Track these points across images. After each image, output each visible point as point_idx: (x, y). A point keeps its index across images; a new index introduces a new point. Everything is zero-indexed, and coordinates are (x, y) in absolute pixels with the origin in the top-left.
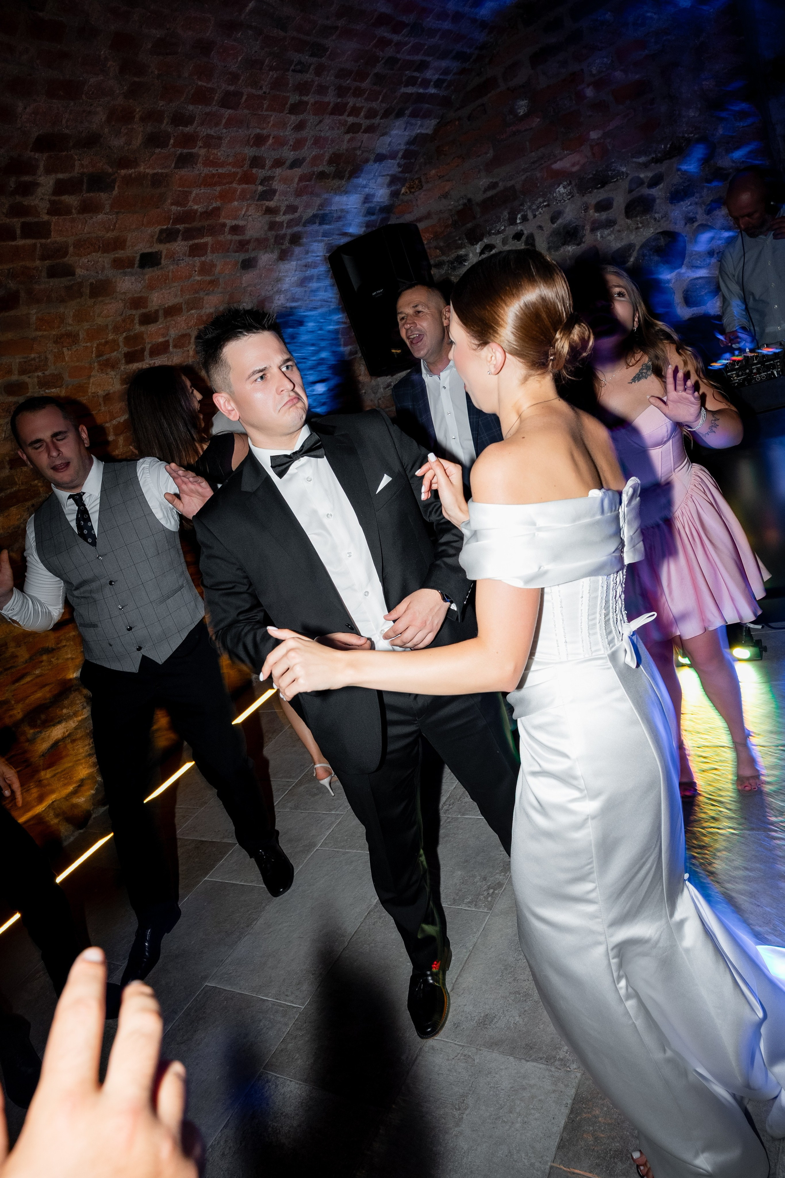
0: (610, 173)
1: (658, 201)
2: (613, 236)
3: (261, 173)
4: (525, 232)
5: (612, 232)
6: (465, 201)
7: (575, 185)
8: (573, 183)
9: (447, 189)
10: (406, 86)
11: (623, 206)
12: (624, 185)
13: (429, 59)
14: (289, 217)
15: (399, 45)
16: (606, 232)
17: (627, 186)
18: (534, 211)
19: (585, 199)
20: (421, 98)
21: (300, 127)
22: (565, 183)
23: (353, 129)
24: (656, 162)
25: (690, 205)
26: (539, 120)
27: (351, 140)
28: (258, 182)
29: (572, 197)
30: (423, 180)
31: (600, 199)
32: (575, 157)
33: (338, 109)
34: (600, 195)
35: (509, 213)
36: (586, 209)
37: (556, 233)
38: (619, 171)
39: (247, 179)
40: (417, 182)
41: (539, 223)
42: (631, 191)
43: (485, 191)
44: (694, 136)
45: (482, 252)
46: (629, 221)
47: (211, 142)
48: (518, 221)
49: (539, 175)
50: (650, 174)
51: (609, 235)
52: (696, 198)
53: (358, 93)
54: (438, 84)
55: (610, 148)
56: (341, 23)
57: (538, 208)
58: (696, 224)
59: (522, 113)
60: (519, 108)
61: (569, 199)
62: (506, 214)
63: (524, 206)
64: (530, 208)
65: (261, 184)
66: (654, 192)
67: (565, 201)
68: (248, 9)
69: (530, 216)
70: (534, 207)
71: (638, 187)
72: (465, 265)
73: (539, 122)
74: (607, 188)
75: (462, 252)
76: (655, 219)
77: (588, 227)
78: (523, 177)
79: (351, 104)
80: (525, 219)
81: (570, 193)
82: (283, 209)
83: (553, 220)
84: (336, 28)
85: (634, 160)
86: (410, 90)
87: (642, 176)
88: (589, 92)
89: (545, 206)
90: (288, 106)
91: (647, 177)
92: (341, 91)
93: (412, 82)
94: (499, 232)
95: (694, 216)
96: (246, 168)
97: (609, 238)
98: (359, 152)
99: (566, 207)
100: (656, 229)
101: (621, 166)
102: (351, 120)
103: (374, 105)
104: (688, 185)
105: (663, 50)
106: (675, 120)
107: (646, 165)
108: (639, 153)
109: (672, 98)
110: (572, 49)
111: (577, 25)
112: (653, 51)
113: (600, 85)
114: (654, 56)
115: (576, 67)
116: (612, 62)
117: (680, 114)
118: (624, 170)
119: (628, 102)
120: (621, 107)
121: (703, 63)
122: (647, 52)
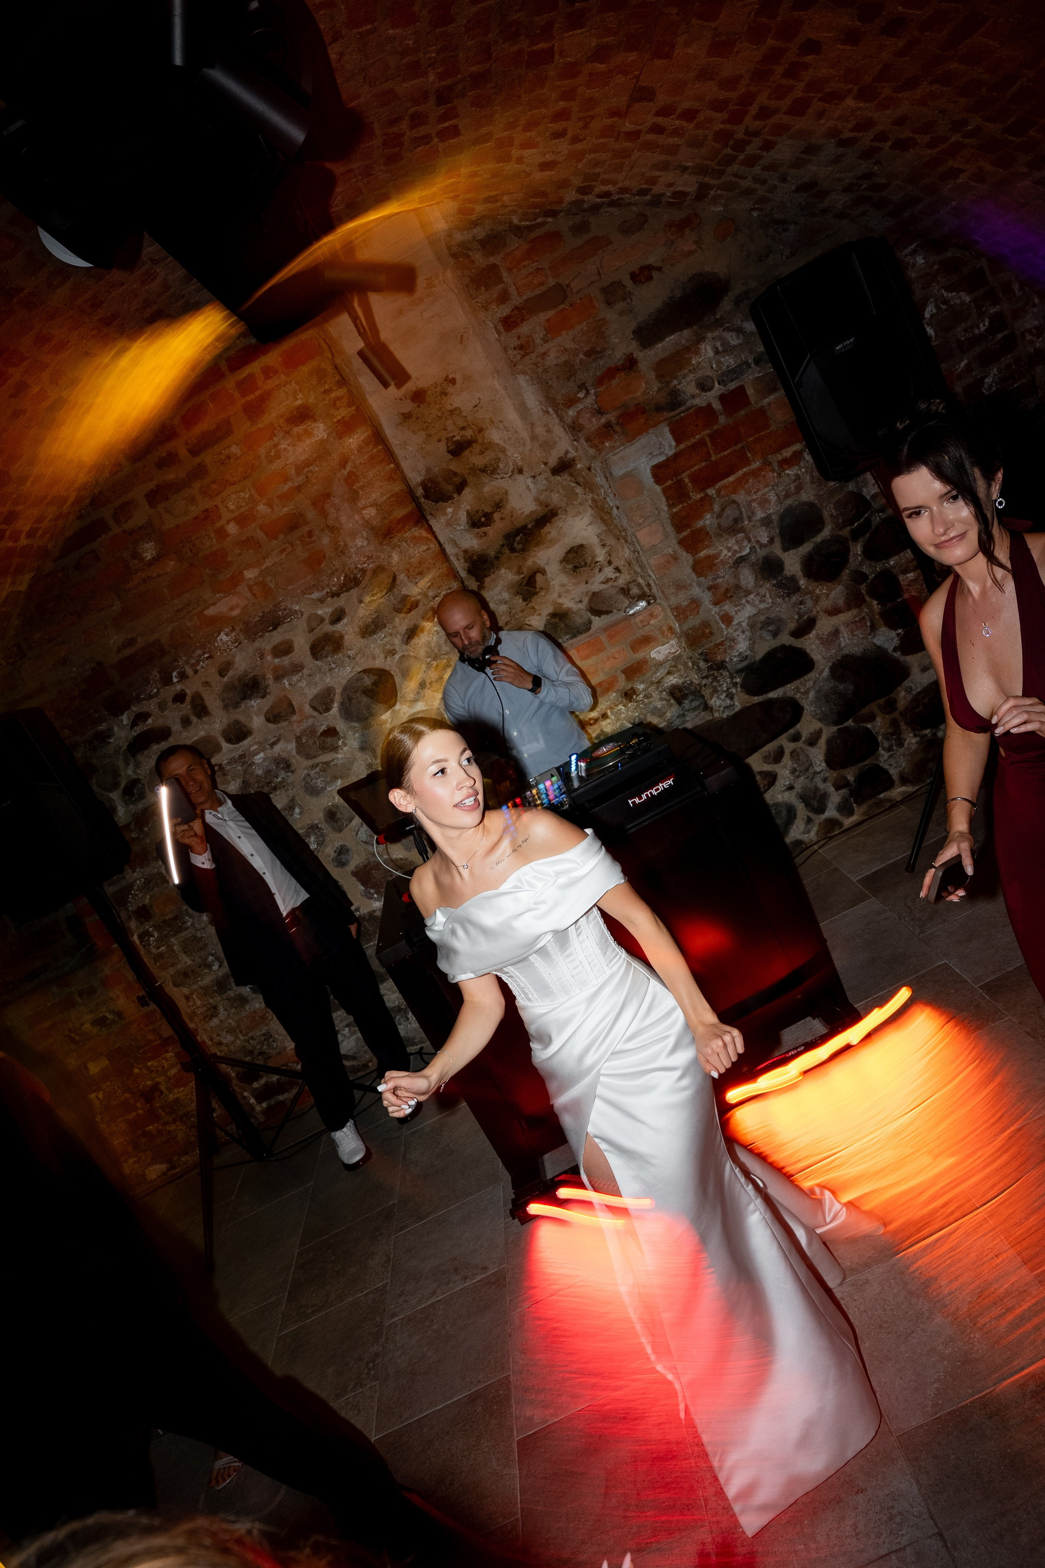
0: (280, 613)
1: (346, 637)
2: (305, 682)
4: (188, 692)
5: (302, 677)
6: (93, 665)
7: (241, 630)
8: (237, 629)
9: (62, 654)
11: (307, 648)
12: (301, 624)
16: (295, 679)
17: (305, 625)
18: (192, 666)
19: (257, 644)
20: (10, 552)
22: (227, 630)
24: (333, 597)
25: (384, 638)
26: (173, 563)
29: (240, 643)
30: (24, 646)
31: (276, 642)
32: (234, 600)
34: (277, 637)
35: (160, 673)
36: (262, 657)
37: (229, 687)
38: (291, 610)
41: (204, 679)
42: (312, 630)
43: (119, 651)
44: (368, 565)
45: (134, 724)
46: (319, 663)
48: (175, 680)
49: (189, 624)
50: (329, 610)
51: (299, 681)
52: (389, 629)
54: (31, 534)
55: (273, 586)
57: (198, 662)
58: (397, 657)
59: (149, 558)
60: (144, 552)
61: (236, 647)
62: (156, 674)
63: (178, 662)
64: (187, 662)
66: (339, 627)
67: (231, 650)
69: (189, 671)
70: (193, 661)
71: (319, 625)
72: (110, 743)
73: (174, 565)
74: (280, 629)
75: (103, 727)
76: (349, 657)
77: (270, 676)
78: (169, 629)
80: (183, 676)
81: (236, 640)
83: (222, 673)
85: (306, 596)
87: (320, 612)
88: (232, 529)
89: (207, 658)
91: (327, 613)
94: (151, 697)
95: (392, 648)
97: (300, 684)
99: (234, 656)
100: (353, 668)
101: (292, 604)
104: (377, 617)
105: (308, 480)
106: (341, 551)
107: (322, 601)
108: (310, 589)
109: (332, 529)
110: (197, 485)
111: (197, 460)
112: (296, 484)
113: (242, 520)
114: (298, 489)
115: (208, 504)
116: (251, 496)
117: (346, 545)
118: (297, 608)
119: (281, 537)
120: (274, 542)
121: (356, 492)
122: (289, 484)
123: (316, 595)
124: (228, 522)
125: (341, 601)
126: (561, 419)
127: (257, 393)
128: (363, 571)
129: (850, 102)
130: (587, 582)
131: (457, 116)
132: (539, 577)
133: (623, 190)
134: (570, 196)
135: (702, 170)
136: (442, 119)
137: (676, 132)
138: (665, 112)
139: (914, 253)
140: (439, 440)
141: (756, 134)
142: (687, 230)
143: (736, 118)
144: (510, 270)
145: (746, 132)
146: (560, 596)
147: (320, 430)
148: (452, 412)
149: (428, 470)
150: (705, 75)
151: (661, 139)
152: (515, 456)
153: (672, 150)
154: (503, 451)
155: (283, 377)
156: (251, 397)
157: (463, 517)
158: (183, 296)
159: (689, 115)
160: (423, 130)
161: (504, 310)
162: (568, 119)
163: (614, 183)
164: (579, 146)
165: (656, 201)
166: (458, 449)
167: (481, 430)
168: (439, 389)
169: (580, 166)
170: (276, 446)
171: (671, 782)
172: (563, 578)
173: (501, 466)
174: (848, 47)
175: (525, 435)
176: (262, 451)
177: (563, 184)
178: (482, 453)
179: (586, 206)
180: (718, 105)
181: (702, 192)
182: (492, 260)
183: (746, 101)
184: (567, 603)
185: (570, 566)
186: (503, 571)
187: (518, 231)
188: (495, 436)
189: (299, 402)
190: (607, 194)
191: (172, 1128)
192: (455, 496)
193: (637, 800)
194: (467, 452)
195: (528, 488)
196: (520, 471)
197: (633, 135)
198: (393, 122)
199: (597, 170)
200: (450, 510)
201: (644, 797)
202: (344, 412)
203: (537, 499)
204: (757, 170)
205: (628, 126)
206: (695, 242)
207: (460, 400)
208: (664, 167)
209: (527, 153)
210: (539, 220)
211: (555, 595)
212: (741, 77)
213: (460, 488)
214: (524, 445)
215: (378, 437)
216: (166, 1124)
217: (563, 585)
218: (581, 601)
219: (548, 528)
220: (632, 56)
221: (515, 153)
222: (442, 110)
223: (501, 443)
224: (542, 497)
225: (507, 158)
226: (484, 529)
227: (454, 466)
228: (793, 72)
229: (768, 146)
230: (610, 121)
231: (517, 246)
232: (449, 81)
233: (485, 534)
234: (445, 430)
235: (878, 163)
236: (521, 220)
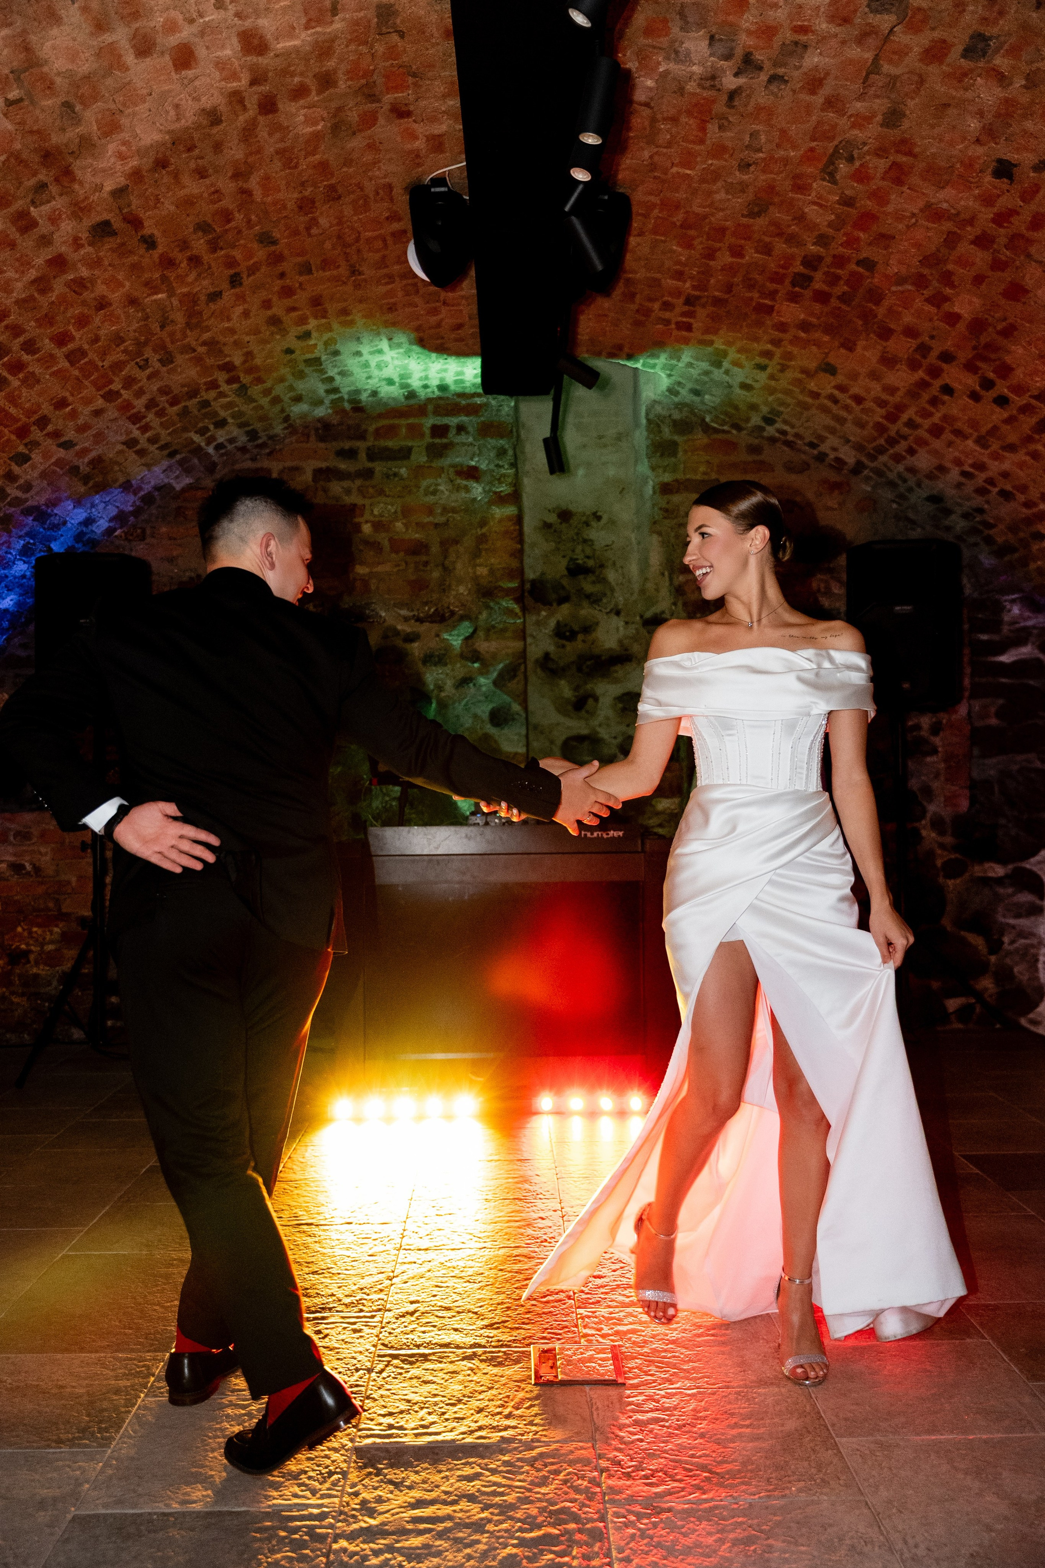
0: (367, 612)
1: (410, 658)
3: (36, 434)
6: (193, 574)
9: (175, 553)
10: (196, 432)
12: (379, 629)
13: (230, 420)
14: (19, 494)
15: (222, 395)
17: (382, 632)
20: (197, 451)
21: (97, 413)
23: (131, 443)
24: (416, 620)
25: (441, 674)
27: (121, 452)
28: (27, 440)
30: (148, 532)
33: (136, 419)
38: (377, 613)
39: (22, 432)
40: (139, 531)
42: (386, 637)
44: (460, 612)
47: (31, 380)
50: (408, 629)
52: (448, 669)
53: (161, 413)
54: (219, 447)
55: (373, 588)
56: (202, 350)
58: (443, 694)
65: (26, 445)
66: (409, 647)
68: (155, 297)
71: (393, 637)
76: (404, 674)
79: (148, 419)
82: (22, 481)
84: (194, 351)
85: (396, 609)
86: (197, 438)
87: (399, 628)
88: (366, 528)
90: (107, 389)
91: (405, 631)
92: (151, 404)
93: (203, 431)
95: (442, 686)
96: (32, 419)
98: (116, 468)
101: (381, 609)
102: (136, 433)
103: (163, 433)
104: (444, 655)
105: (446, 524)
106: (444, 588)
107: (406, 619)
108: (401, 605)
109: (445, 569)
110: (358, 482)
111: (370, 465)
112: (436, 521)
113: (378, 526)
114: (436, 525)
115: (359, 501)
116: (396, 512)
117: (450, 586)
118: (383, 614)
119: (402, 554)
120: (393, 555)
121: (480, 550)
122: (431, 519)
123: (404, 612)
124: (367, 522)
125: (423, 628)
126: (671, 579)
127: (445, 441)
128: (453, 613)
129: (970, 443)
130: (628, 726)
131: (694, 317)
132: (590, 701)
133: (797, 435)
134: (756, 420)
135: (859, 447)
136: (684, 314)
137: (846, 408)
138: (842, 388)
139: (1013, 601)
140: (564, 557)
141: (905, 438)
142: (836, 492)
143: (892, 417)
144: (685, 451)
145: (897, 432)
146: (600, 725)
147: (477, 490)
148: (585, 541)
149: (543, 574)
150: (874, 376)
151: (835, 408)
152: (620, 598)
153: (841, 421)
154: (612, 590)
155: (471, 439)
156: (437, 441)
157: (552, 623)
158: (443, 338)
159: (858, 399)
160: (667, 315)
161: (667, 478)
162: (770, 359)
163: (793, 427)
164: (773, 383)
165: (821, 458)
166: (576, 570)
167: (602, 566)
168: (584, 519)
169: (770, 399)
170: (437, 485)
171: (621, 833)
172: (610, 713)
173: (605, 600)
174: (970, 401)
175: (636, 587)
176: (424, 483)
177: (753, 407)
178: (594, 583)
179: (765, 434)
180: (882, 403)
181: (858, 468)
182: (676, 438)
183: (900, 408)
184: (603, 733)
185: (621, 705)
186: (563, 682)
187: (707, 429)
188: (611, 576)
189: (473, 463)
190: (784, 433)
191: (16, 1000)
192: (555, 604)
193: (589, 835)
194: (581, 577)
195: (618, 629)
196: (618, 613)
197: (816, 395)
198: (650, 300)
199: (782, 409)
200: (544, 613)
201: (595, 834)
202: (504, 489)
203: (620, 642)
204: (901, 468)
205: (812, 385)
206: (840, 504)
207: (598, 536)
208: (833, 431)
209: (736, 370)
210: (726, 428)
211: (596, 723)
212: (898, 389)
213: (562, 600)
214: (632, 594)
215: (519, 519)
216: (13, 993)
217: (607, 718)
218: (615, 738)
219: (618, 667)
220: (826, 338)
221: (726, 364)
222: (686, 308)
223: (613, 583)
224: (626, 642)
225: (718, 364)
226: (564, 642)
227: (565, 582)
228: (934, 401)
229: (911, 451)
230: (800, 376)
231: (701, 439)
232: (697, 293)
233: (563, 646)
234: (573, 551)
235: (988, 502)
236: (712, 421)
